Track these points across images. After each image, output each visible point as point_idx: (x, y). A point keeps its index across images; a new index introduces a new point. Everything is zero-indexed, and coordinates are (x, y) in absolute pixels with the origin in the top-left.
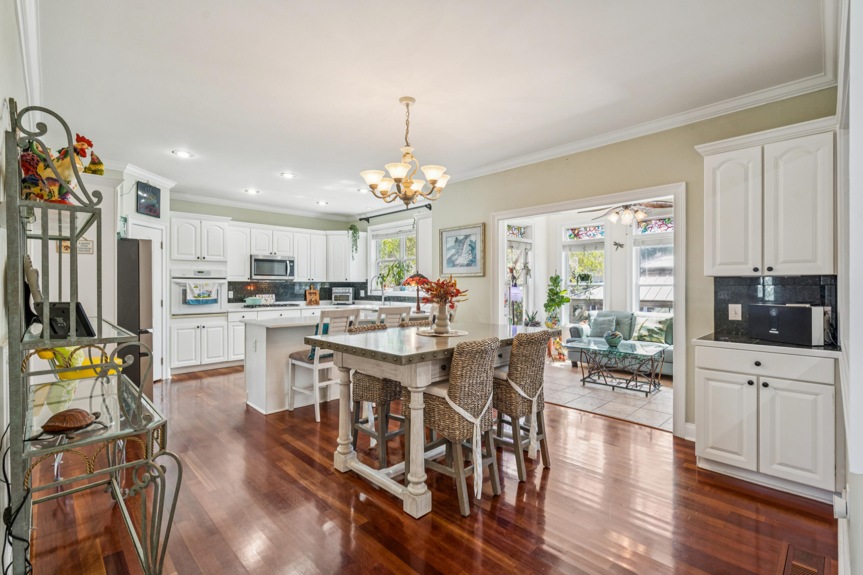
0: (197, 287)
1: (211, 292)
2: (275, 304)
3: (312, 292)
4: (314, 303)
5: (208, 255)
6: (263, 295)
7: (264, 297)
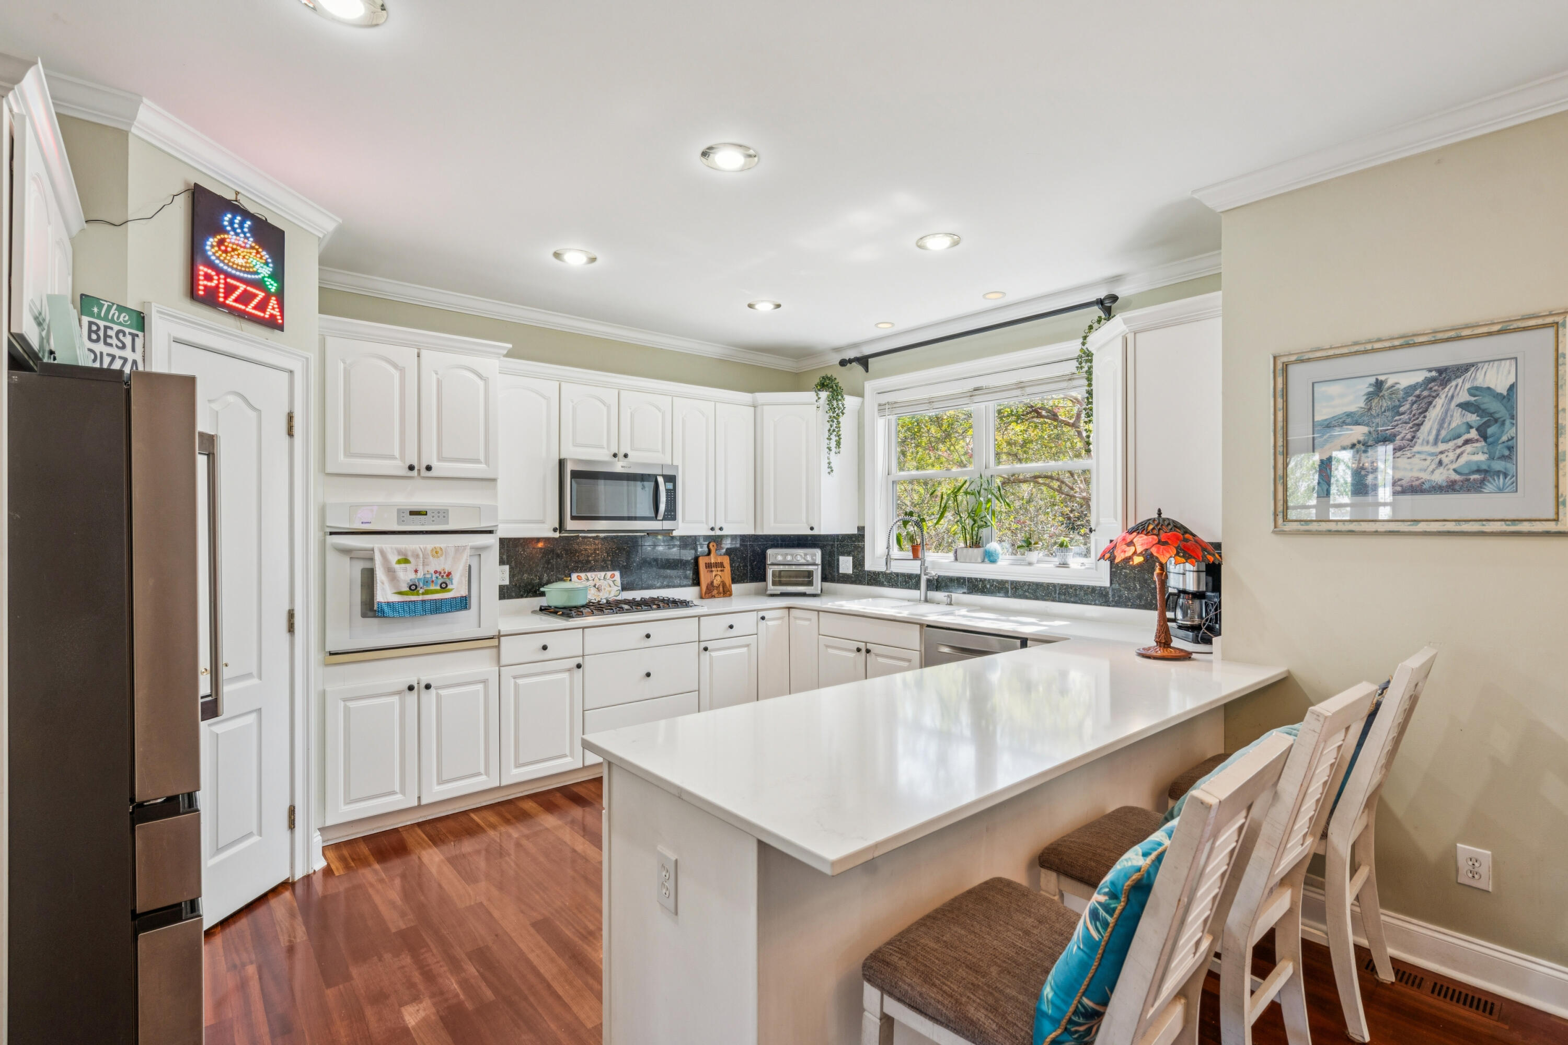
0: (406, 561)
1: (449, 574)
2: (619, 598)
3: (713, 561)
4: (719, 593)
5: (441, 459)
6: (590, 575)
7: (593, 580)
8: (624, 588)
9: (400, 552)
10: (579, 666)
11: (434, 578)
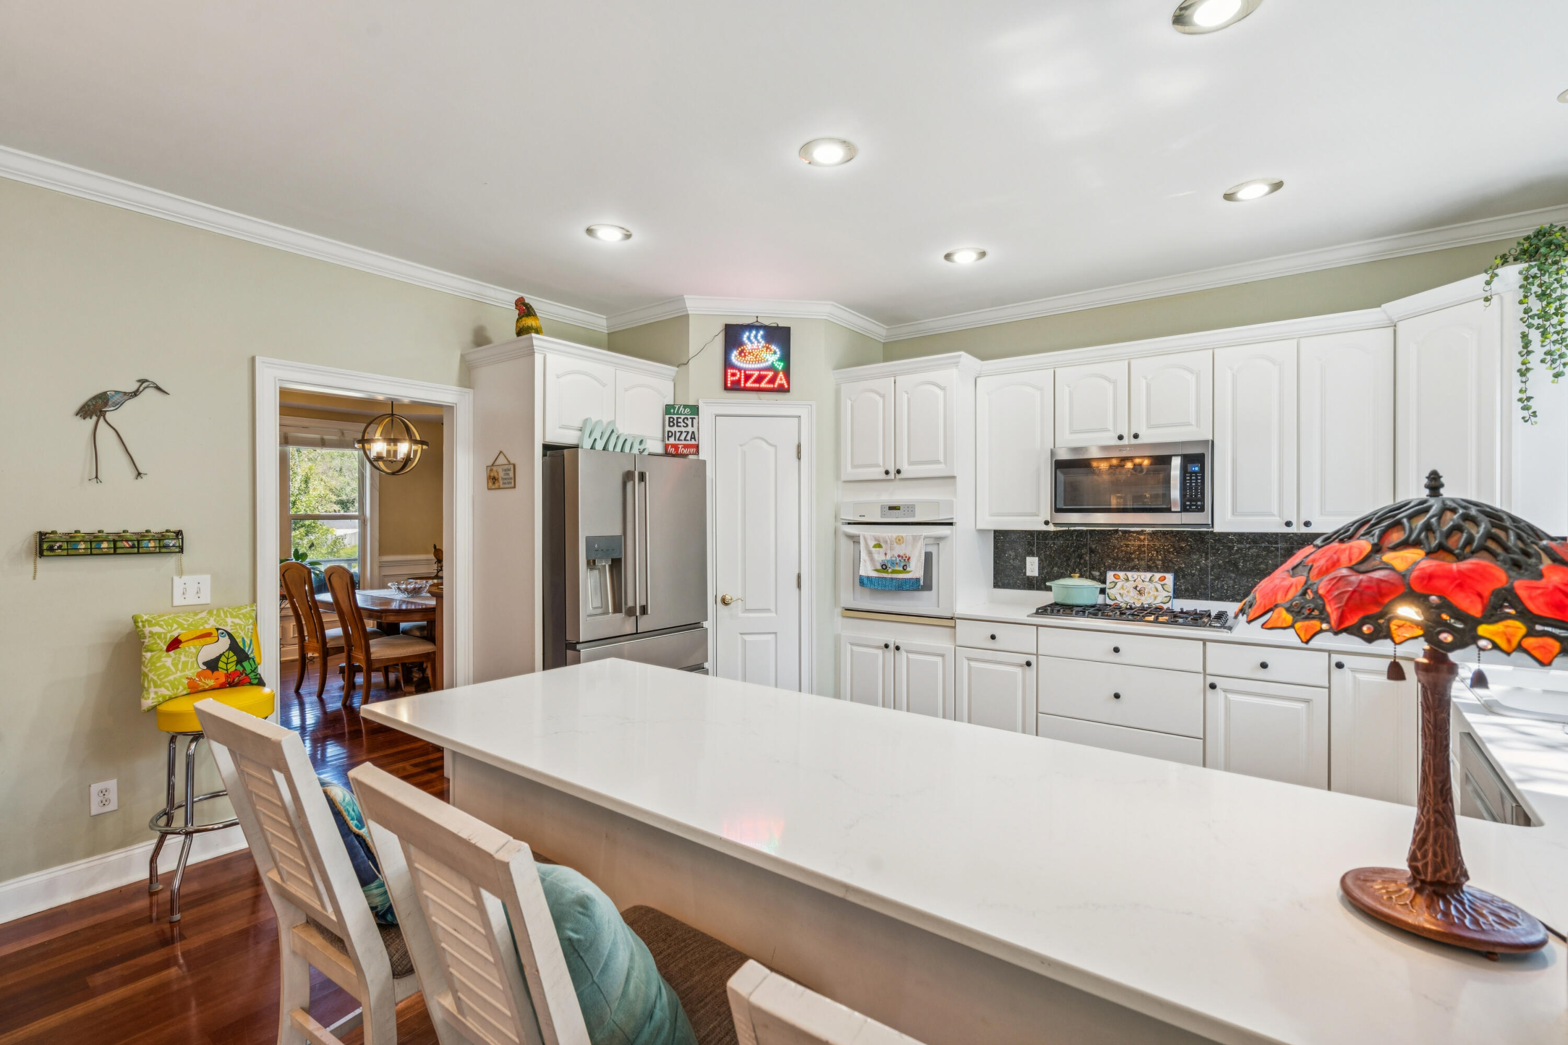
0: (880, 546)
1: (908, 558)
2: (1169, 606)
5: (907, 463)
6: (1132, 575)
7: (1135, 581)
8: (1178, 593)
9: (876, 539)
10: (1028, 664)
11: (898, 561)
